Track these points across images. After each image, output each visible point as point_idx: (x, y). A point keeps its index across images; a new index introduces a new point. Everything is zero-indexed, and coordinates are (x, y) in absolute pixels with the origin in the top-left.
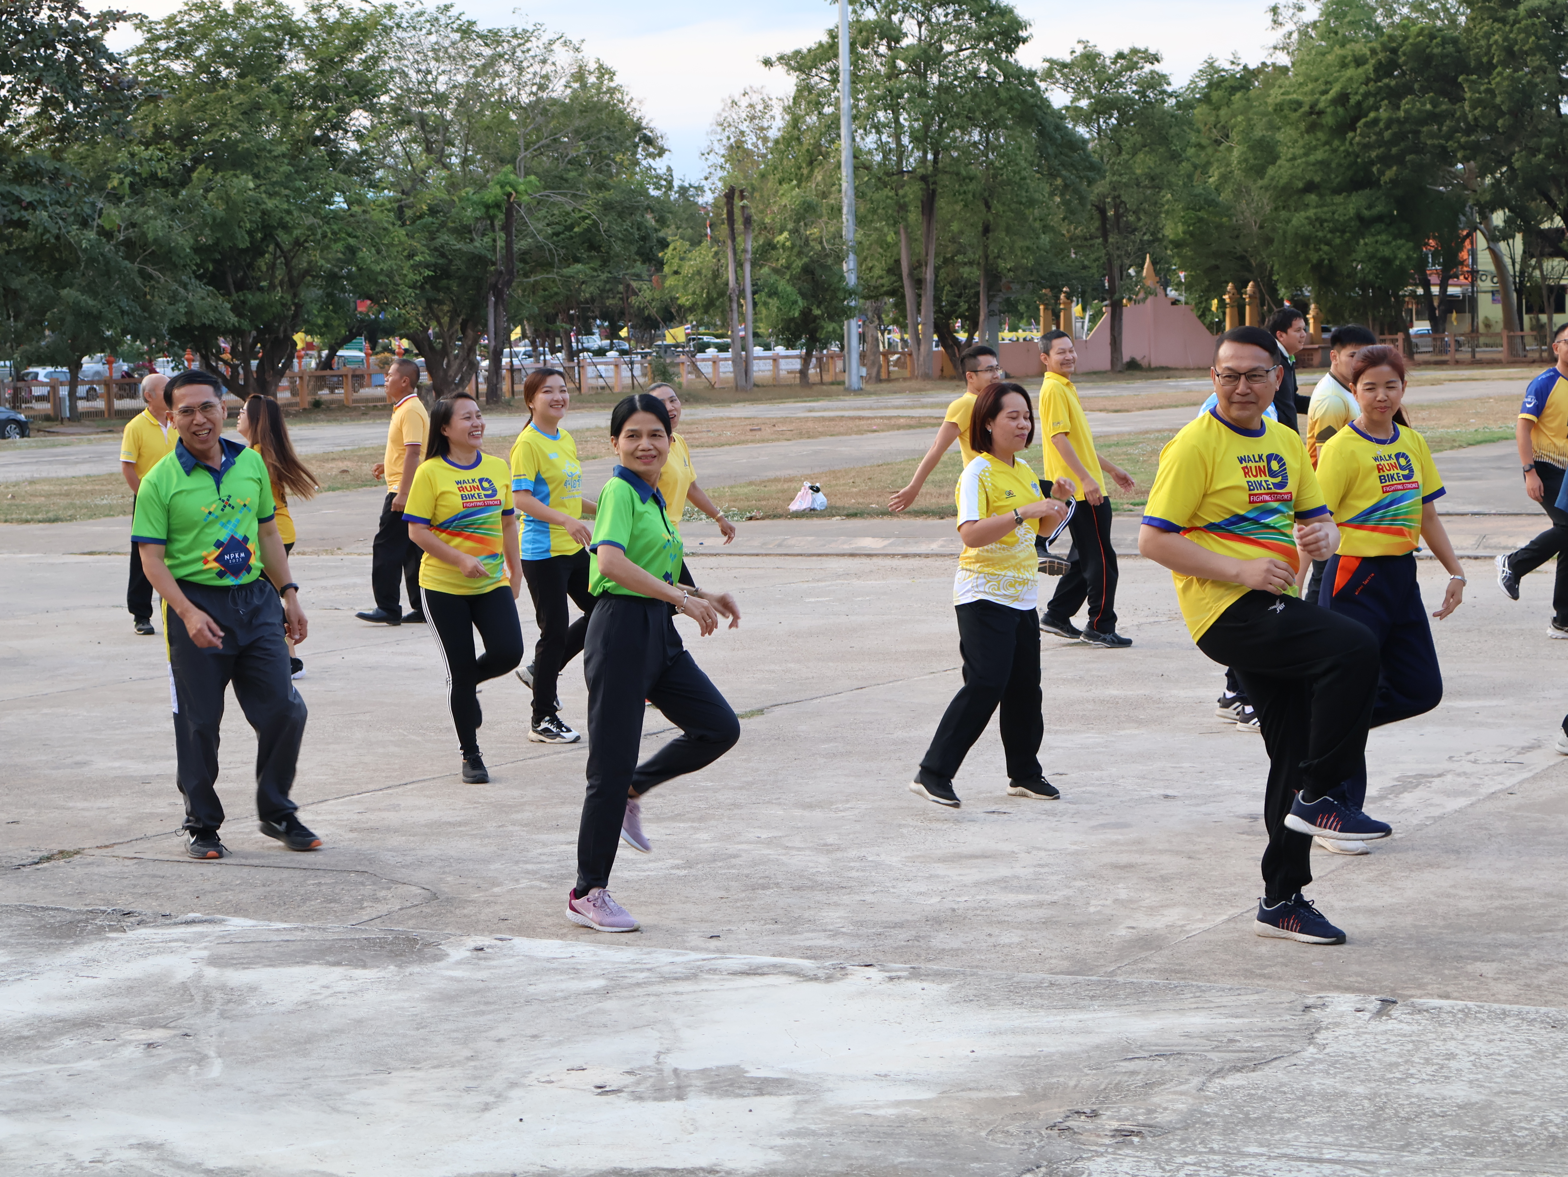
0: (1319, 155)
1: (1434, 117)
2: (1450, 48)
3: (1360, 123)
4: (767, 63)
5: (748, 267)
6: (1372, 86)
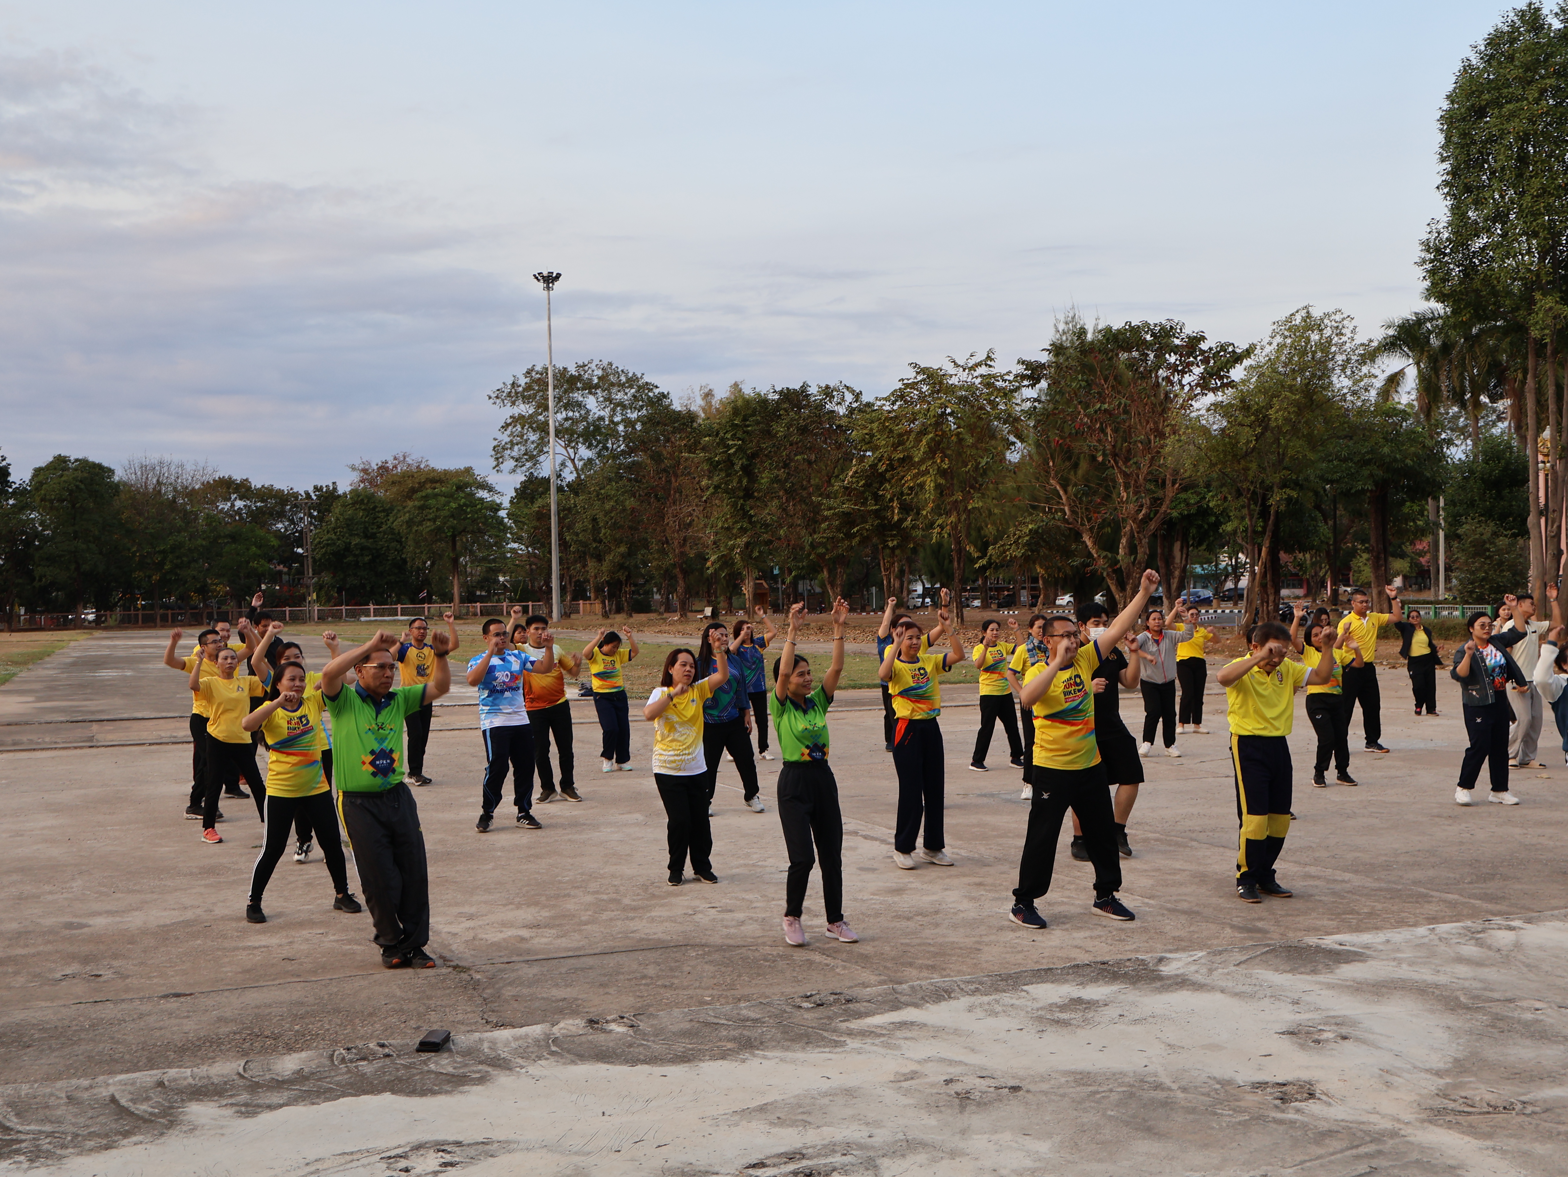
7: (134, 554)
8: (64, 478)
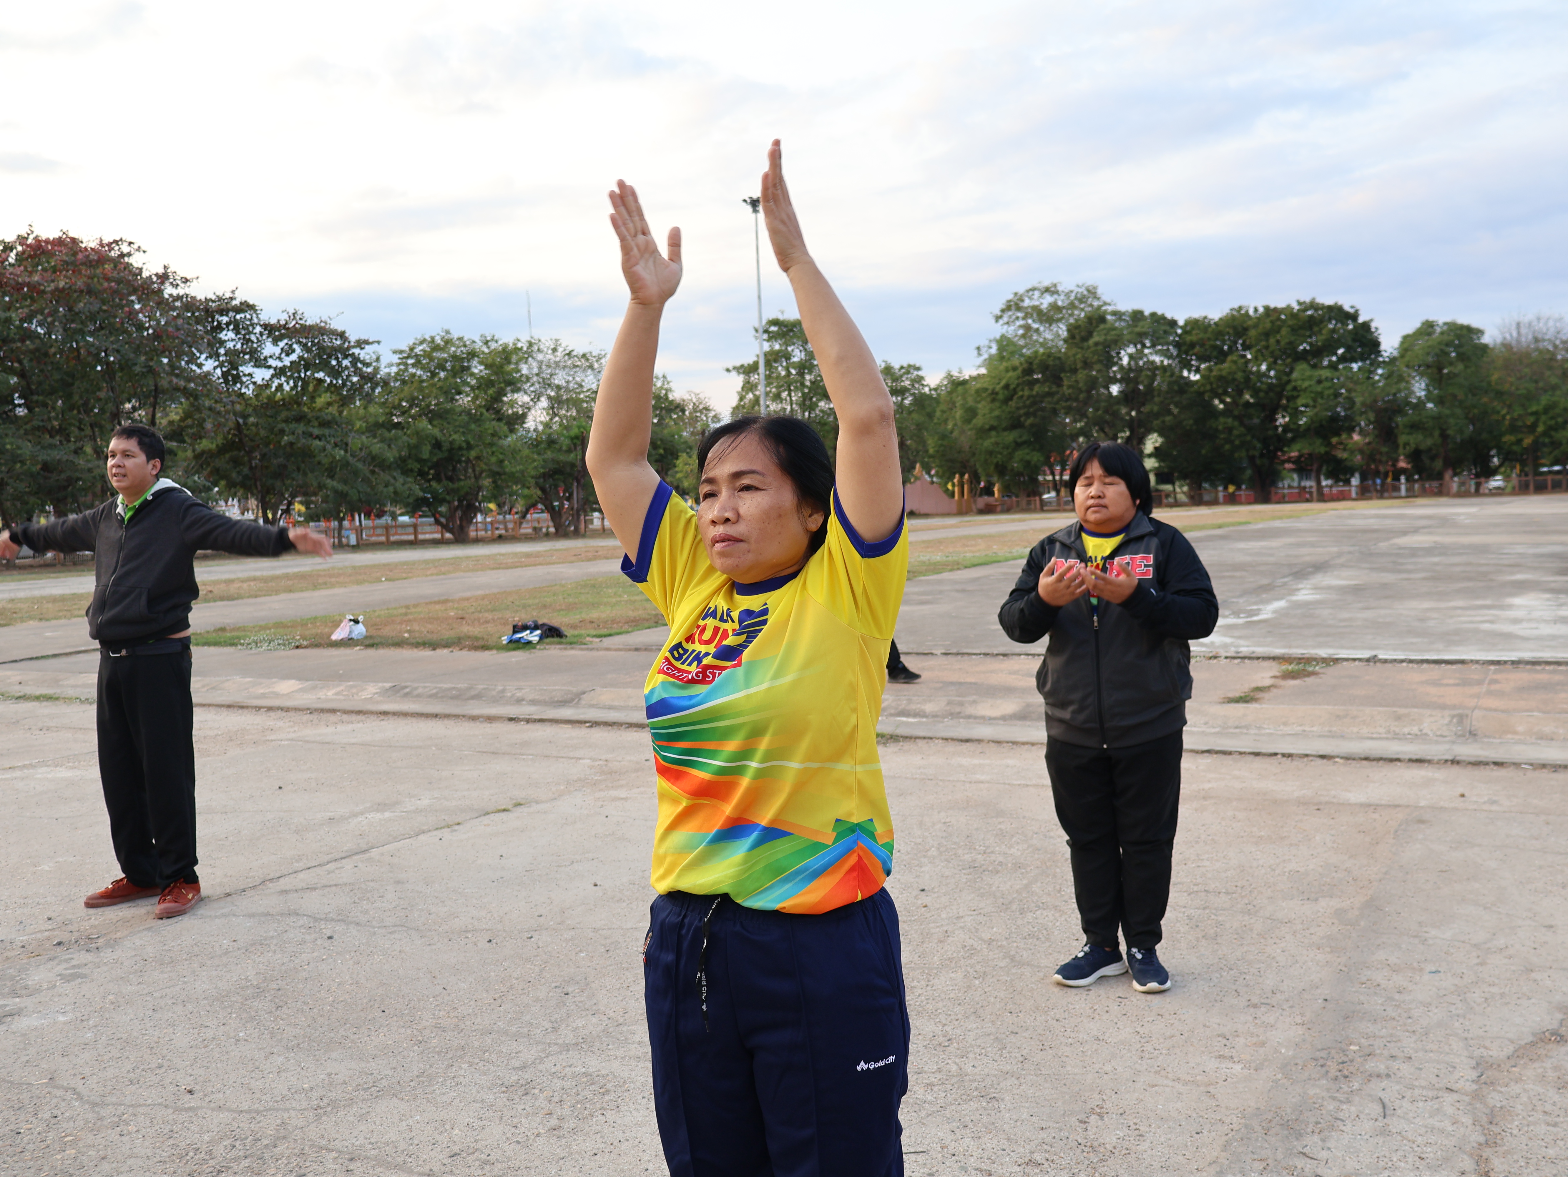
0: (997, 413)
1: (1050, 394)
2: (1057, 362)
3: (1015, 398)
4: (728, 370)
6: (1020, 381)
7: (1504, 416)
8: (1430, 343)
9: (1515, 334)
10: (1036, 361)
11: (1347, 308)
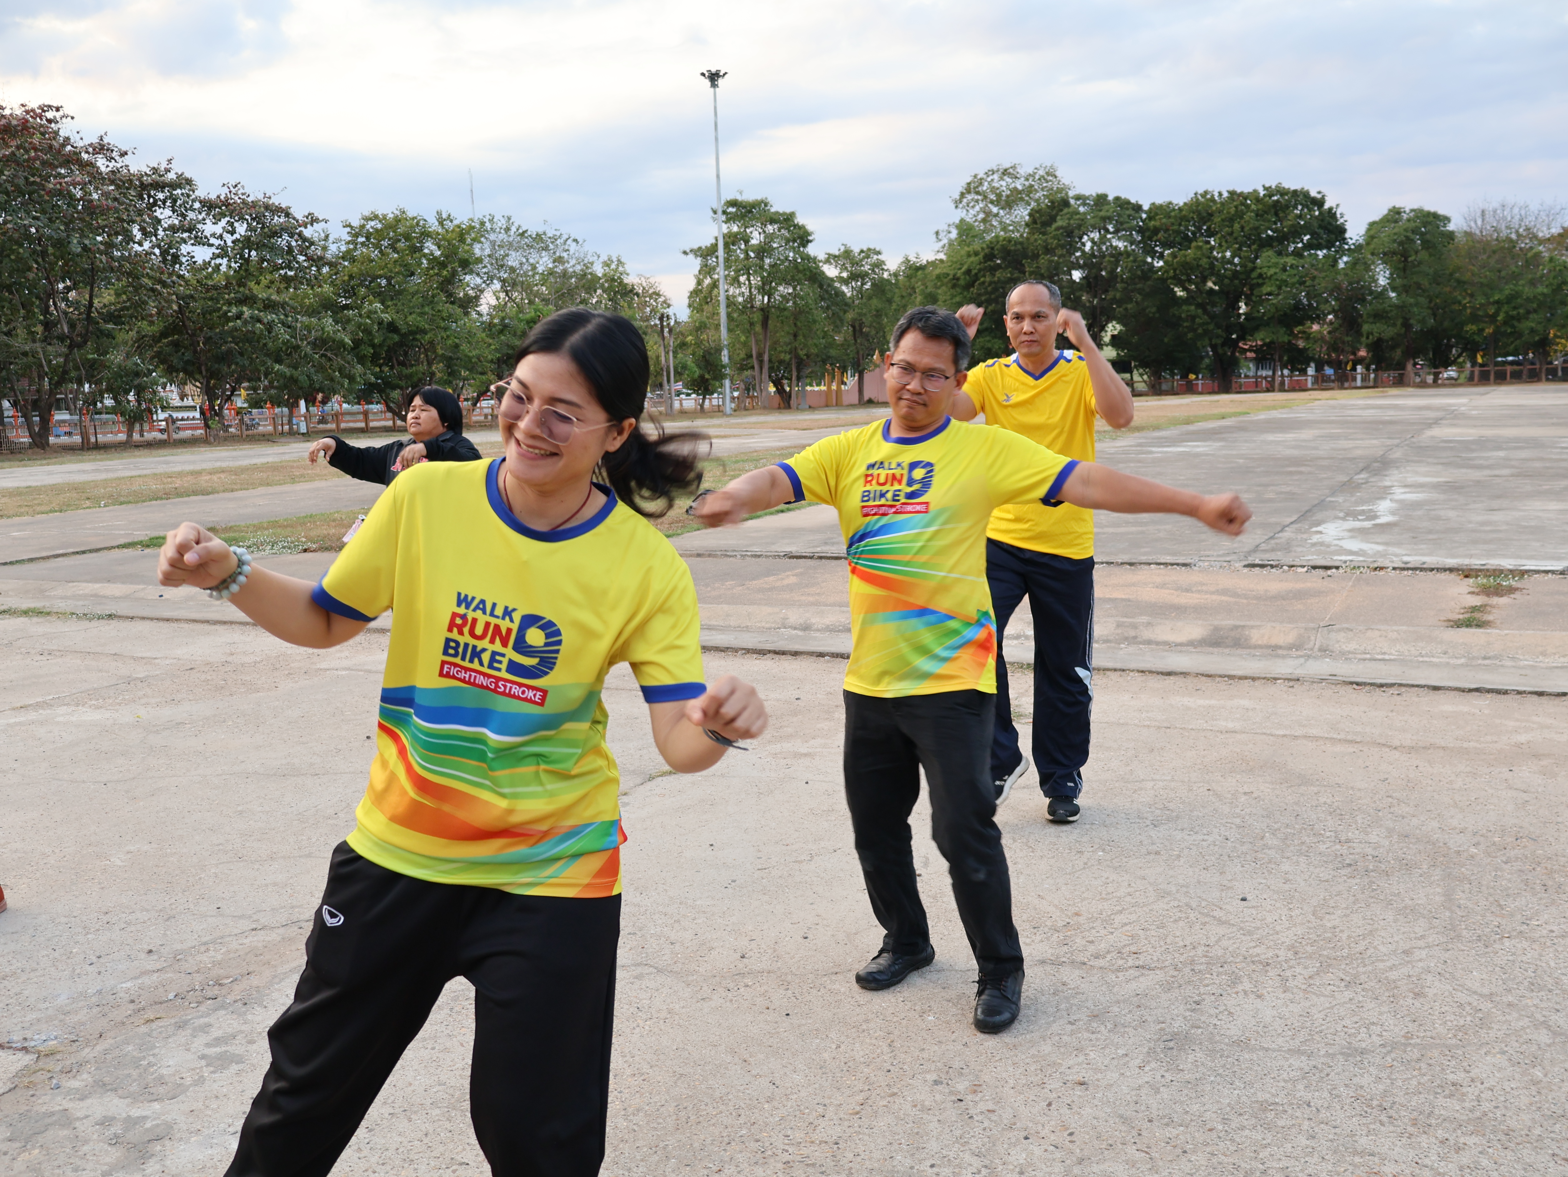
2: (1019, 247)
3: (977, 283)
4: (685, 253)
5: (671, 354)
6: (982, 266)
7: (1467, 306)
8: (1396, 230)
9: (1479, 222)
10: (998, 246)
11: (1313, 194)
